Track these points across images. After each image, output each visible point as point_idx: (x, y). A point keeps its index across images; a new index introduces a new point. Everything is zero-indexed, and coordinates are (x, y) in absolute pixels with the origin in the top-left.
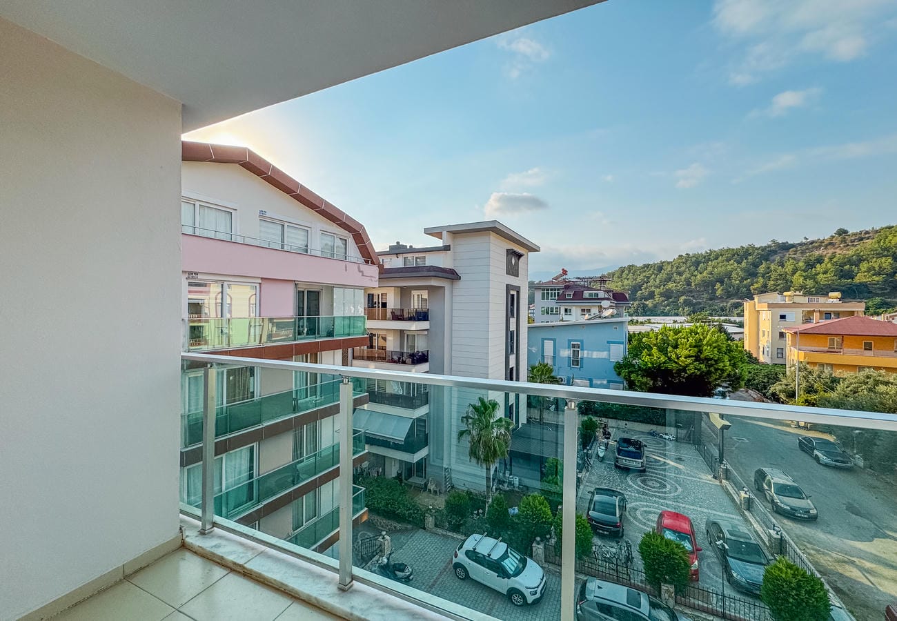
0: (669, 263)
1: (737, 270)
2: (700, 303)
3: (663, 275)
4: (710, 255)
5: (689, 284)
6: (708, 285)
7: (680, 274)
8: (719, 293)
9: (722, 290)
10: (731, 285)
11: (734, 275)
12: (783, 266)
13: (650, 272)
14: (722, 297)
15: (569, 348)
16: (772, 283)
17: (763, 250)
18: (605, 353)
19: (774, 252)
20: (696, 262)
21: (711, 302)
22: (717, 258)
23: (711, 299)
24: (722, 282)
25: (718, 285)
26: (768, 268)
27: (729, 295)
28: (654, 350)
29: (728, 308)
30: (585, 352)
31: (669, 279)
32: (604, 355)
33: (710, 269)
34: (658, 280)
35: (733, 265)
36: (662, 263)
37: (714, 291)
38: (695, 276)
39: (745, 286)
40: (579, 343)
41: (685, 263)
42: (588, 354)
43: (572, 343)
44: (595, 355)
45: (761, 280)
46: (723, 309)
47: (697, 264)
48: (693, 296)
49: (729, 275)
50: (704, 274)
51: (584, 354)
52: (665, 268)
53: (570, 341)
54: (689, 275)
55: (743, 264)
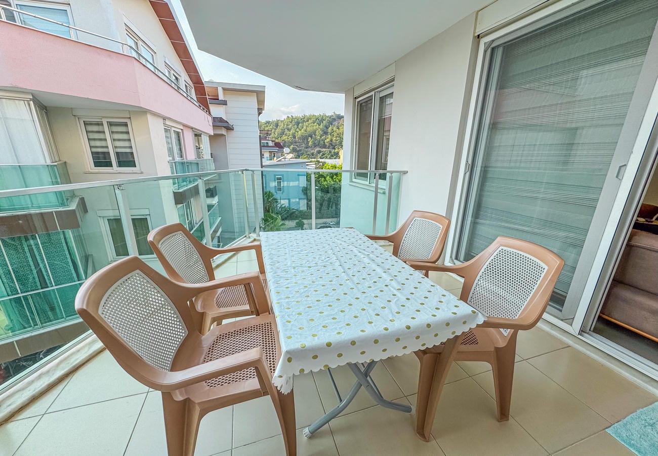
0: (282, 121)
1: (318, 129)
2: (301, 150)
3: (278, 130)
4: (304, 118)
5: (294, 137)
6: (305, 138)
7: (289, 130)
8: (310, 144)
9: (312, 142)
10: (316, 139)
11: (317, 133)
12: (339, 129)
13: (271, 127)
14: (312, 147)
15: (275, 181)
16: (335, 139)
17: (330, 118)
18: (297, 182)
19: (334, 120)
20: (298, 122)
21: (307, 150)
22: (308, 121)
23: (307, 148)
24: (311, 137)
25: (310, 138)
26: (333, 129)
27: (315, 145)
28: (328, 178)
29: (315, 154)
30: (286, 183)
31: (283, 133)
32: (296, 183)
33: (305, 127)
34: (276, 133)
35: (316, 126)
36: (278, 121)
37: (308, 142)
38: (298, 132)
39: (323, 140)
40: (281, 177)
41: (291, 122)
42: (287, 184)
43: (277, 177)
44: (292, 184)
45: (329, 137)
46: (313, 154)
47: (298, 123)
48: (297, 146)
49: (315, 133)
50: (302, 131)
51: (284, 184)
52: (279, 124)
53: (275, 175)
54: (294, 131)
55: (321, 127)
